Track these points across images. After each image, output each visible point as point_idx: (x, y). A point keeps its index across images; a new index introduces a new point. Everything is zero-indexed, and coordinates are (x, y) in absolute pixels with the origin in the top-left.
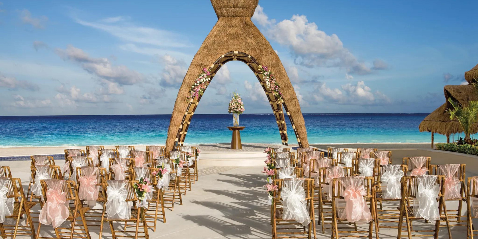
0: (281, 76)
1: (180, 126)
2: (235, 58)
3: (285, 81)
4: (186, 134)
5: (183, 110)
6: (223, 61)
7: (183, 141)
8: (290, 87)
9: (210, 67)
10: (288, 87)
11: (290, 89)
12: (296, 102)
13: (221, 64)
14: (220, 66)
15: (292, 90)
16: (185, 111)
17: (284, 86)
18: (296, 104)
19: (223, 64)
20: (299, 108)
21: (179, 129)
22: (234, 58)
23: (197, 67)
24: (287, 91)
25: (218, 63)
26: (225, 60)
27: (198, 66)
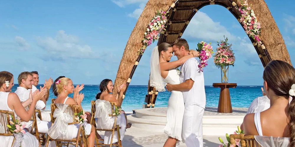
0: (262, 14)
1: (128, 79)
2: (213, 1)
3: (267, 20)
4: (157, 95)
5: (133, 60)
6: (198, 6)
7: (154, 103)
8: (274, 28)
9: (170, 7)
10: (271, 28)
11: (274, 30)
12: (283, 48)
13: (196, 10)
14: (195, 12)
15: (276, 31)
16: (135, 60)
17: (265, 27)
18: (282, 51)
19: (198, 10)
20: (287, 56)
21: (127, 83)
22: (211, 2)
23: (155, 7)
24: (270, 34)
25: (193, 9)
26: (200, 4)
27: (155, 5)
